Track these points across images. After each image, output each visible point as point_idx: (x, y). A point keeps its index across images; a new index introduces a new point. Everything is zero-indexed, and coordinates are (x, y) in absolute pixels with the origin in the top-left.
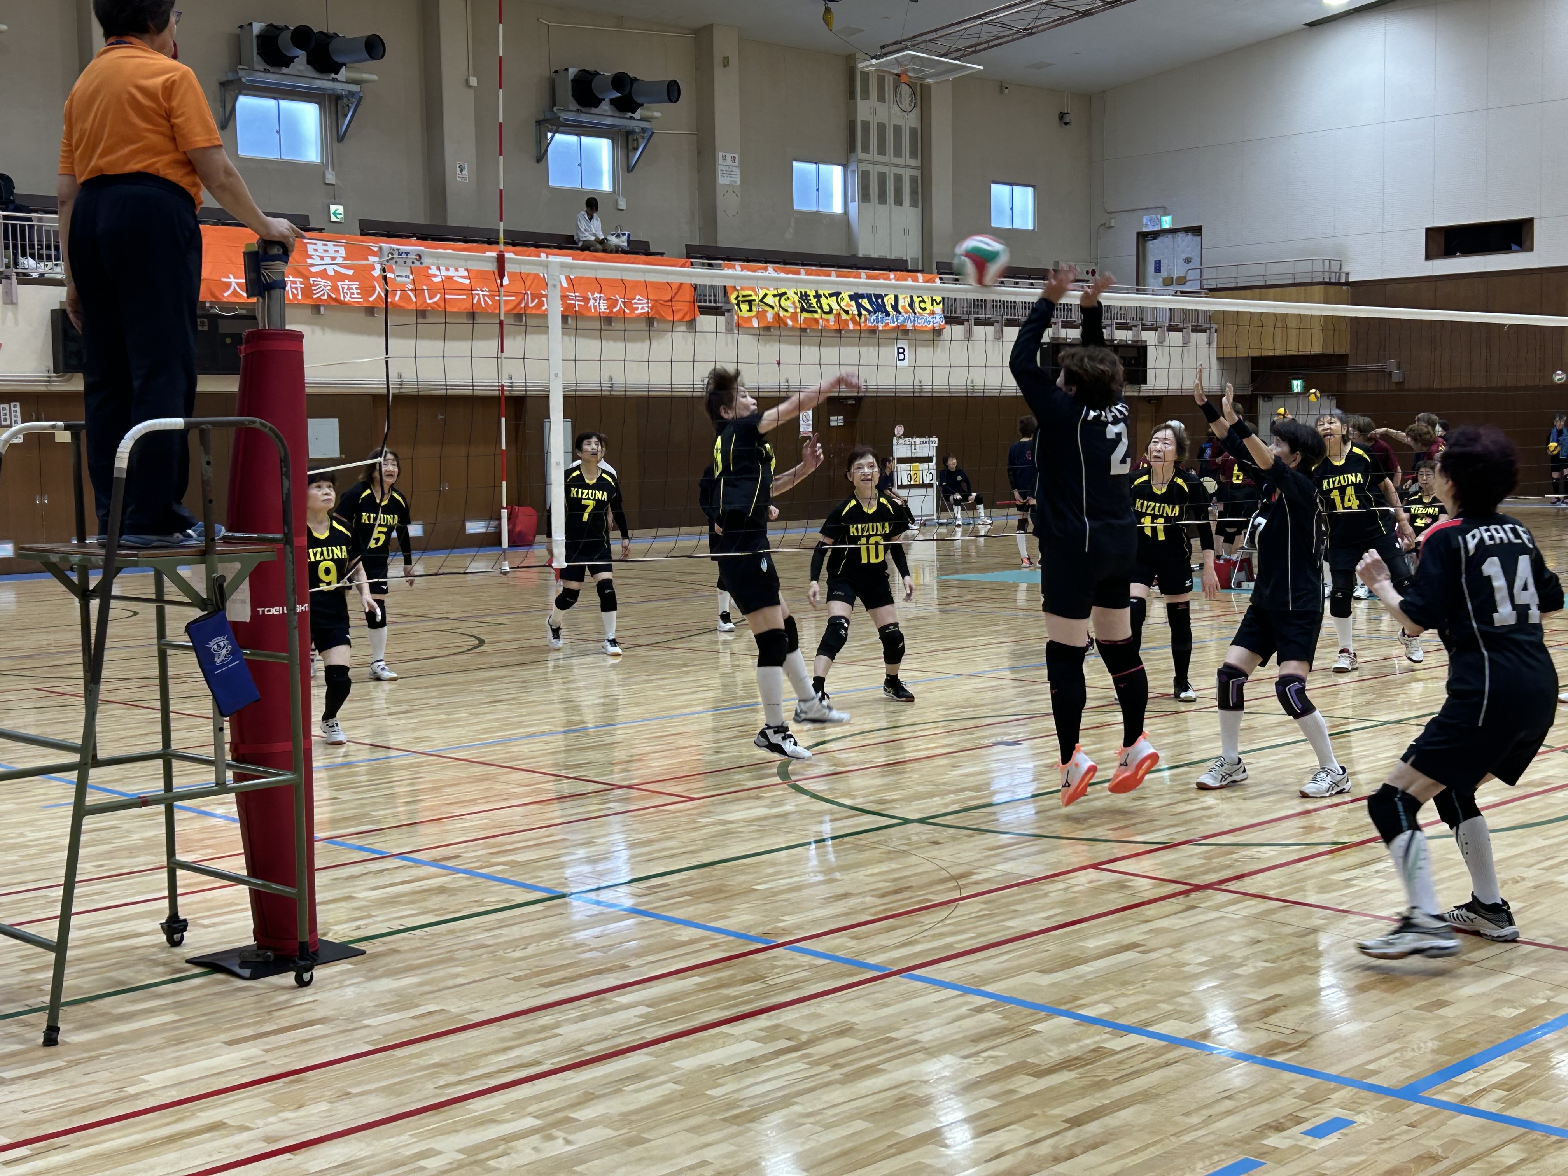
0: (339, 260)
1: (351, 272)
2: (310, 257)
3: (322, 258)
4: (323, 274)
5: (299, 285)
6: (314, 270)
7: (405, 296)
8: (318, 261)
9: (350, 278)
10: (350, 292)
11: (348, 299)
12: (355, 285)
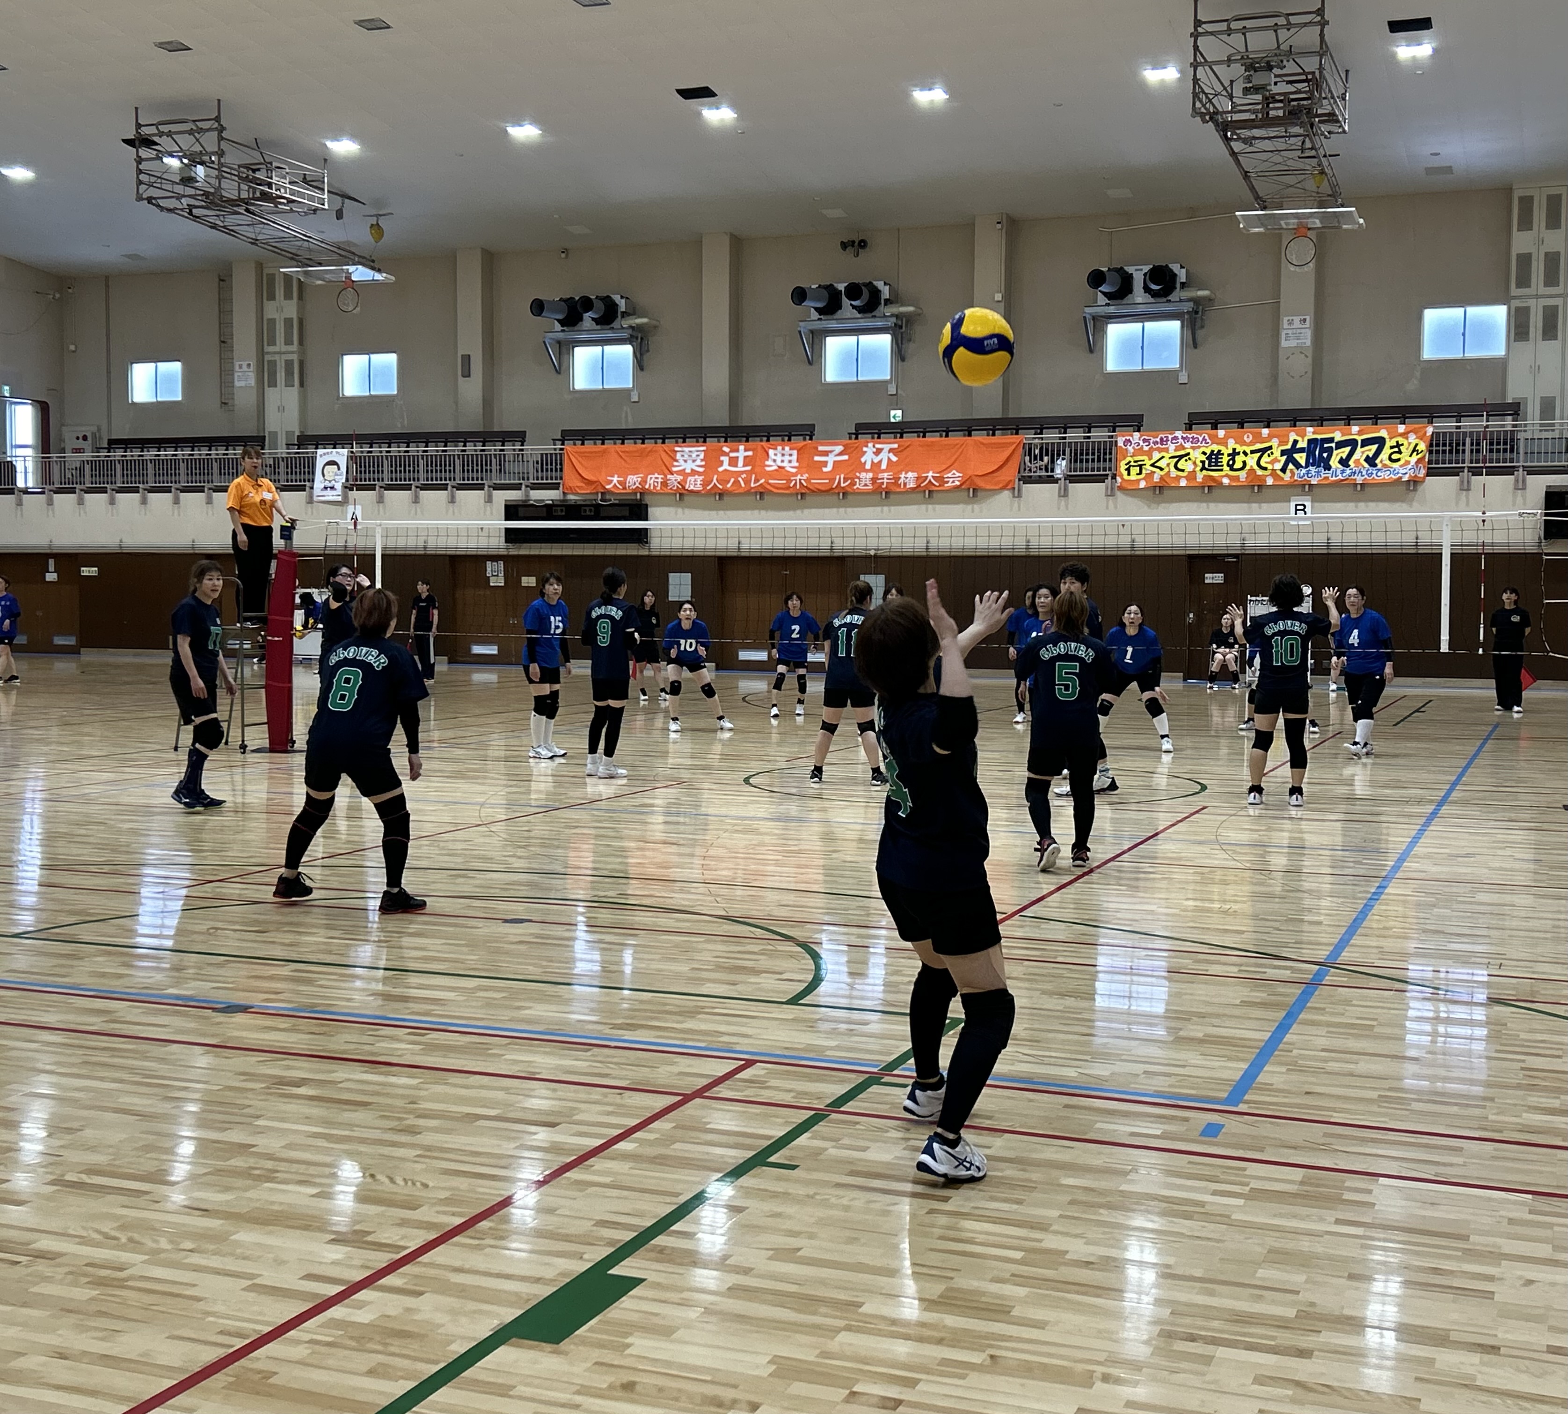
0: (698, 462)
1: (701, 470)
2: (677, 461)
3: (685, 461)
4: (682, 472)
5: (660, 480)
6: (675, 469)
7: (737, 482)
8: (682, 462)
9: (699, 474)
10: (694, 484)
11: (692, 487)
12: (699, 479)
